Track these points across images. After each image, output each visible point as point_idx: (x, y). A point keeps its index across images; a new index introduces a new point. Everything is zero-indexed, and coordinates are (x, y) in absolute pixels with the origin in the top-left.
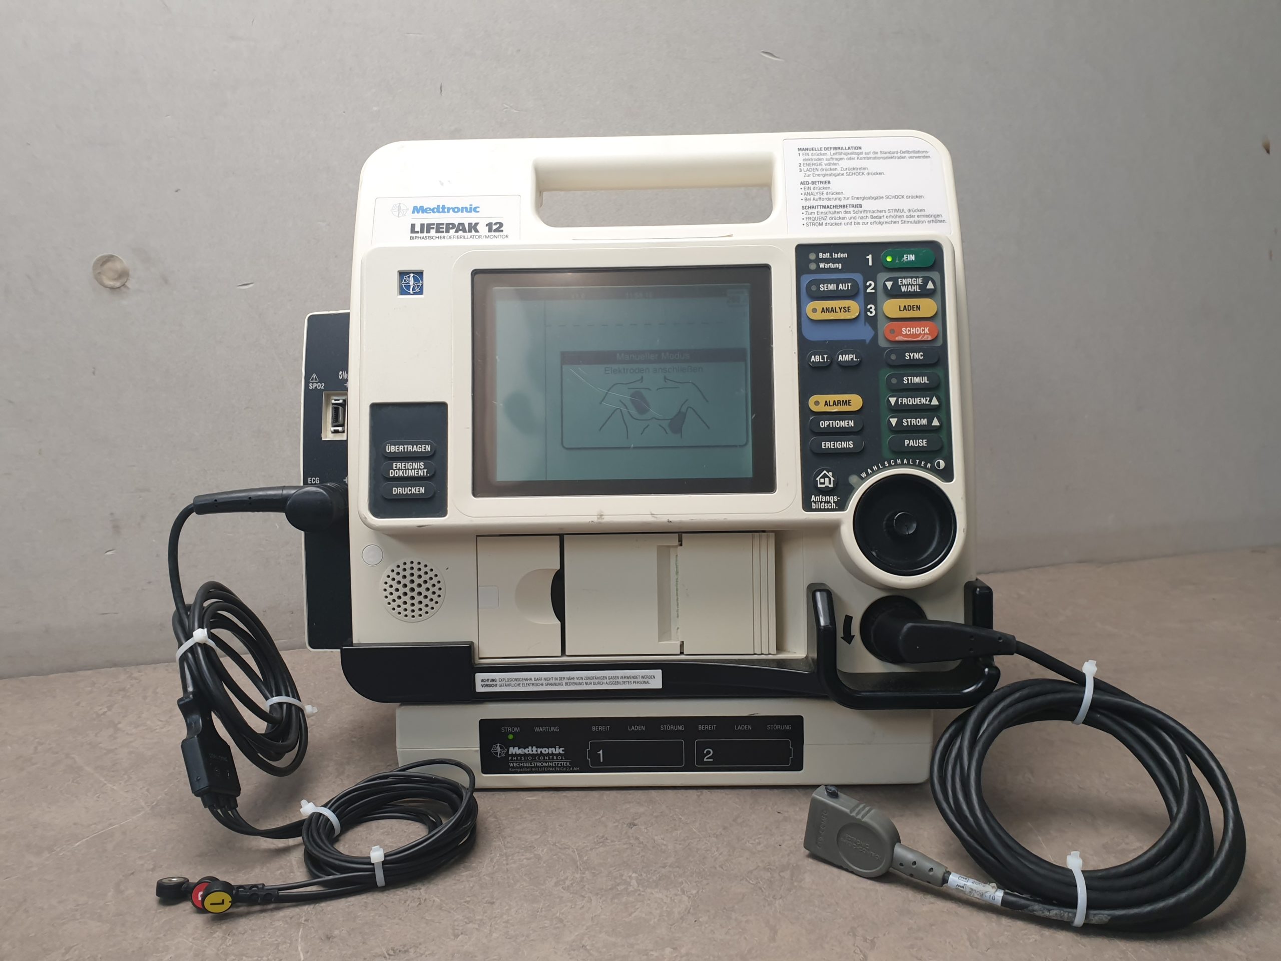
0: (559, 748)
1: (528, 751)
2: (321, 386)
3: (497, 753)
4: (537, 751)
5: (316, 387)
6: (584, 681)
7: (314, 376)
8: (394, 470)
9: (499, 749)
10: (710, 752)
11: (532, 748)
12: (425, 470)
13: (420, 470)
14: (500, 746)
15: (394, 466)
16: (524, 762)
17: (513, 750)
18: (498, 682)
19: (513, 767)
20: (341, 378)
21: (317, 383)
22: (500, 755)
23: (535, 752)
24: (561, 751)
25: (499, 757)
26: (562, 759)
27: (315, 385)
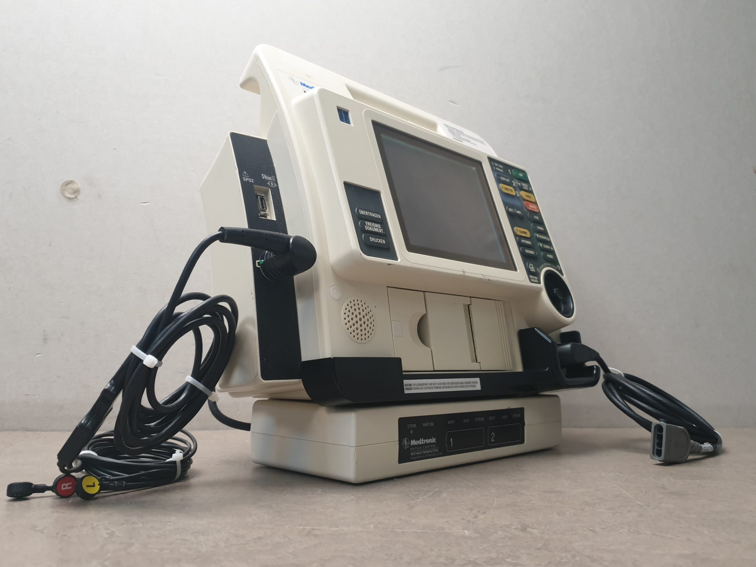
0: (434, 438)
1: (420, 442)
2: (251, 181)
3: (404, 446)
4: (424, 442)
5: (248, 181)
6: (450, 385)
7: (245, 173)
8: (367, 226)
9: (406, 442)
10: (493, 435)
11: (422, 439)
12: (382, 230)
13: (379, 229)
14: (407, 439)
15: (366, 224)
16: (417, 451)
17: (414, 442)
18: (413, 387)
19: (413, 456)
20: (263, 178)
21: (248, 178)
22: (406, 447)
23: (423, 443)
24: (433, 440)
25: (406, 448)
26: (435, 447)
27: (247, 179)
